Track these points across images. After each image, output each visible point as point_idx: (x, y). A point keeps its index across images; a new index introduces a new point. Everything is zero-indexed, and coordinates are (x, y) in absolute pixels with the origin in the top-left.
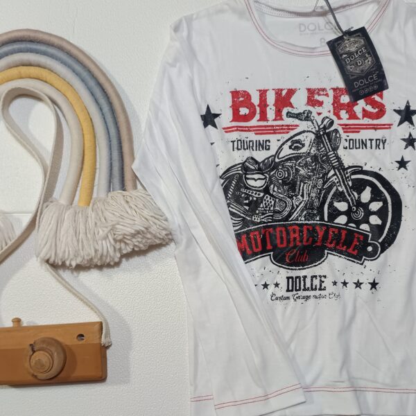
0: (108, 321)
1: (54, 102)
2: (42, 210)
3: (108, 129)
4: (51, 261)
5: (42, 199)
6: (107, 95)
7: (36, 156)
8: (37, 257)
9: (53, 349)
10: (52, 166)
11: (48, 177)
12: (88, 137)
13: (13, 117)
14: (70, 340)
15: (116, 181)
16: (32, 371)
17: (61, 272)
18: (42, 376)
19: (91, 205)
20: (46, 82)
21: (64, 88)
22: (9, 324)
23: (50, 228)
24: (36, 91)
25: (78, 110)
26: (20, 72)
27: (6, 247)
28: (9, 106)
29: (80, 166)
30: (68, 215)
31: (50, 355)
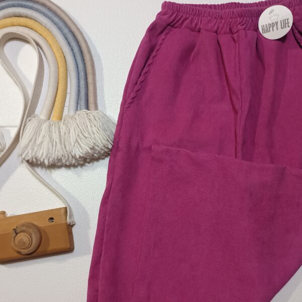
1: (38, 44)
3: (77, 64)
6: (77, 40)
9: (31, 231)
12: (62, 70)
13: (7, 56)
16: (17, 249)
18: (25, 252)
19: (62, 120)
20: (32, 29)
21: (45, 33)
24: (25, 35)
25: (55, 50)
30: (45, 126)
31: (29, 235)
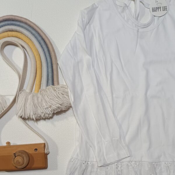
0: (48, 143)
1: (23, 47)
2: (18, 94)
3: (47, 59)
4: (23, 117)
5: (19, 90)
6: (46, 44)
7: (16, 71)
8: (17, 115)
9: (24, 156)
10: (23, 75)
11: (21, 80)
12: (38, 62)
13: (6, 54)
14: (31, 151)
15: (50, 81)
16: (15, 165)
17: (27, 121)
18: (19, 167)
19: (39, 92)
20: (20, 38)
21: (27, 41)
22: (5, 144)
23: (22, 103)
24: (15, 42)
25: (34, 51)
26: (8, 34)
27: (3, 111)
28: (4, 49)
29: (35, 75)
30: (30, 97)
31: (22, 158)
